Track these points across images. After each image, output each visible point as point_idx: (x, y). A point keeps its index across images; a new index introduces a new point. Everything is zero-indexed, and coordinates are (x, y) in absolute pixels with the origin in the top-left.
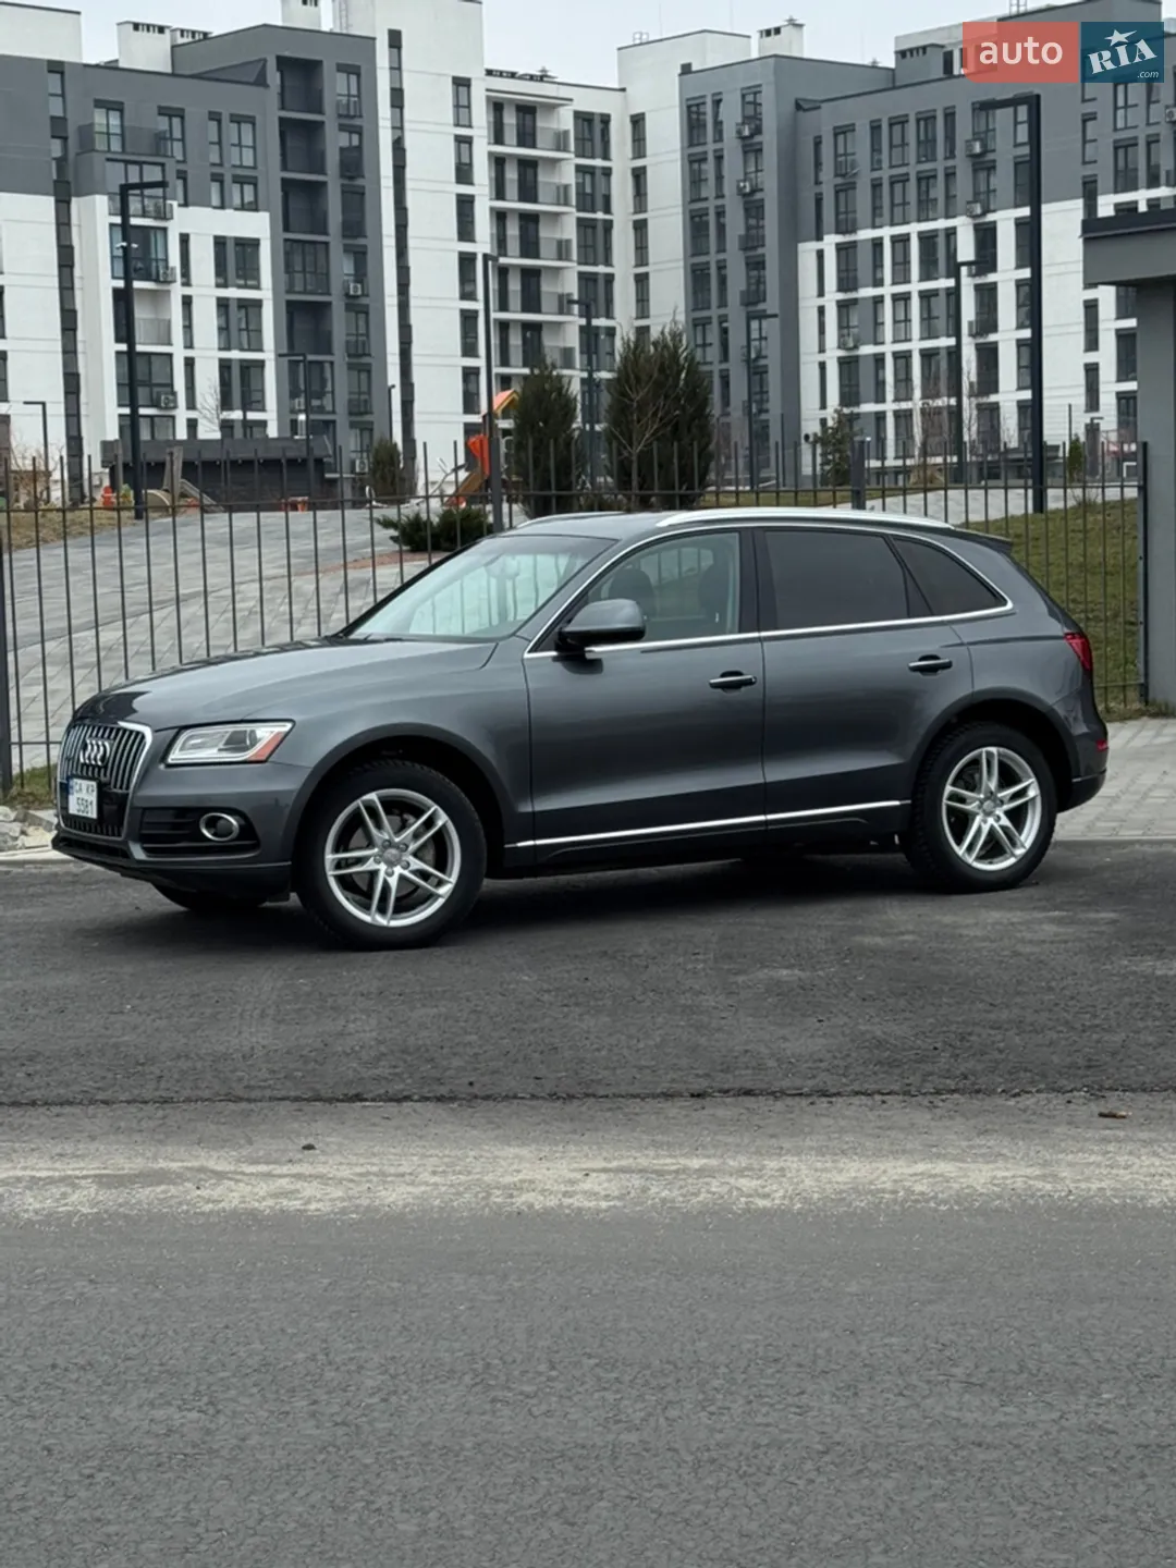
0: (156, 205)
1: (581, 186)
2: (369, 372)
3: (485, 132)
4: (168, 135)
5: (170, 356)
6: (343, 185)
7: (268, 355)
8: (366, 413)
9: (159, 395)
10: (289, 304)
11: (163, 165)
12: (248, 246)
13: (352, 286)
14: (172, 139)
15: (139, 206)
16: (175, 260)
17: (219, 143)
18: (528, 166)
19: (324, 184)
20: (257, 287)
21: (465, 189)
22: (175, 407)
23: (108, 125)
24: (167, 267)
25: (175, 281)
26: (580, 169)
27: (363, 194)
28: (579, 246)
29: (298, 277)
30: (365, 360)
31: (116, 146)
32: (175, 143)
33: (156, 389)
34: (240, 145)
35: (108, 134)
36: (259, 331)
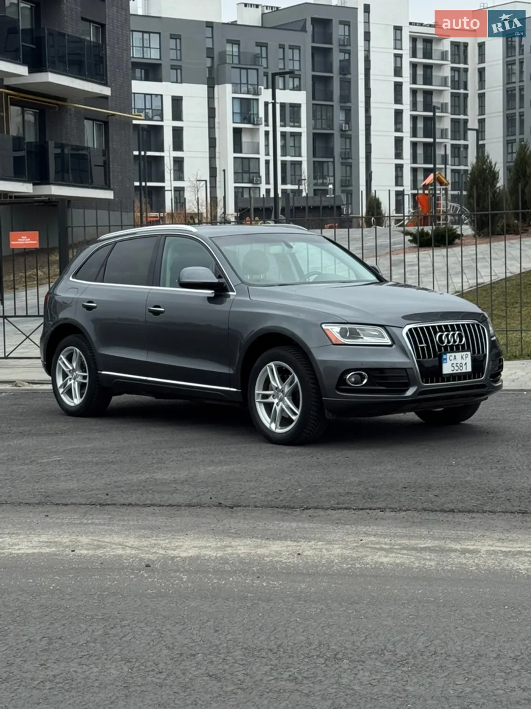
0: (254, 88)
1: (453, 77)
2: (351, 166)
3: (408, 52)
4: (260, 55)
5: (258, 159)
6: (340, 78)
7: (304, 159)
8: (349, 186)
9: (253, 177)
10: (314, 134)
11: (257, 70)
12: (296, 107)
13: (344, 125)
14: (262, 57)
15: (246, 89)
16: (262, 114)
17: (284, 59)
18: (428, 68)
19: (332, 77)
20: (300, 126)
21: (398, 79)
22: (260, 183)
23: (232, 51)
24: (258, 117)
25: (262, 124)
26: (453, 69)
27: (350, 82)
28: (451, 106)
29: (319, 122)
30: (350, 161)
31: (236, 60)
32: (263, 59)
33: (251, 175)
34: (293, 60)
35: (233, 55)
36: (300, 147)
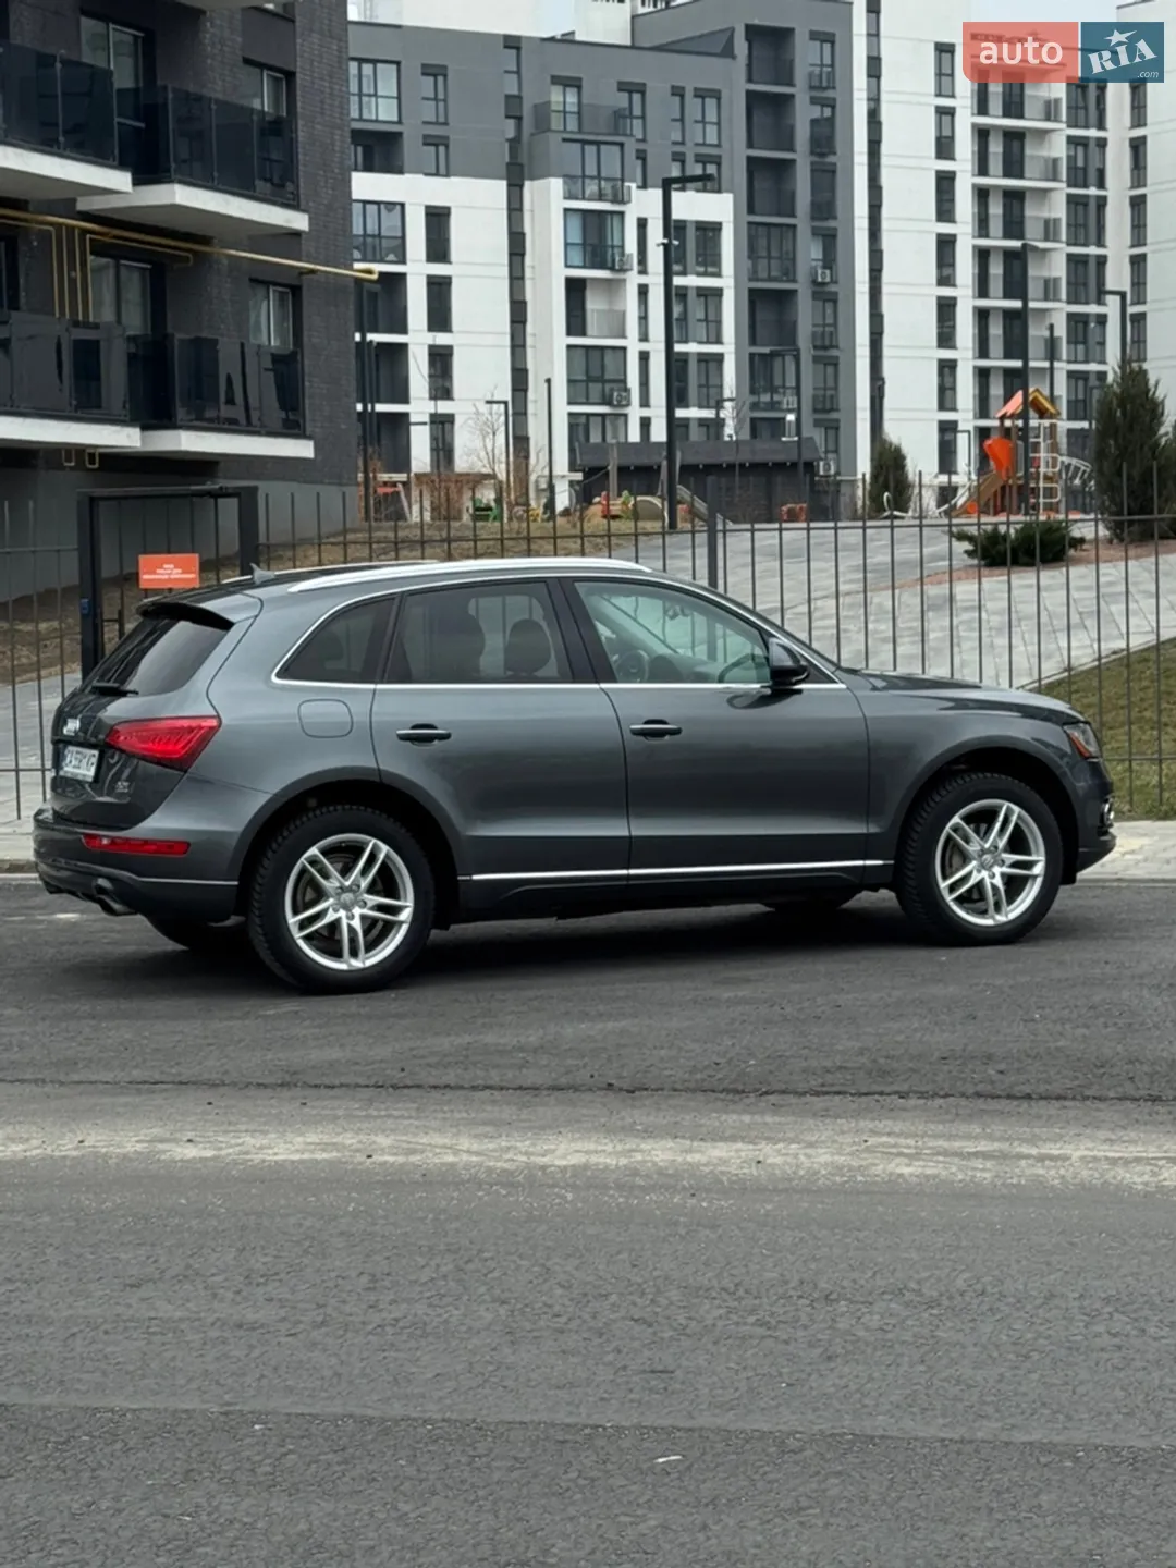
0: (613, 187)
1: (1071, 159)
2: (836, 365)
3: (968, 102)
4: (627, 113)
5: (624, 349)
6: (812, 164)
7: (728, 348)
8: (832, 410)
9: (612, 390)
10: (752, 292)
11: (621, 145)
12: (709, 231)
13: (820, 272)
14: (631, 116)
15: (595, 188)
16: (631, 247)
17: (682, 120)
18: (1014, 139)
19: (793, 162)
20: (718, 275)
21: (945, 165)
22: (628, 405)
23: (565, 103)
24: (623, 254)
25: (631, 269)
26: (1071, 140)
27: (834, 172)
28: (1069, 225)
29: (763, 263)
30: (832, 352)
31: (572, 125)
32: (635, 121)
33: (608, 387)
34: (703, 122)
35: (565, 112)
36: (719, 323)
